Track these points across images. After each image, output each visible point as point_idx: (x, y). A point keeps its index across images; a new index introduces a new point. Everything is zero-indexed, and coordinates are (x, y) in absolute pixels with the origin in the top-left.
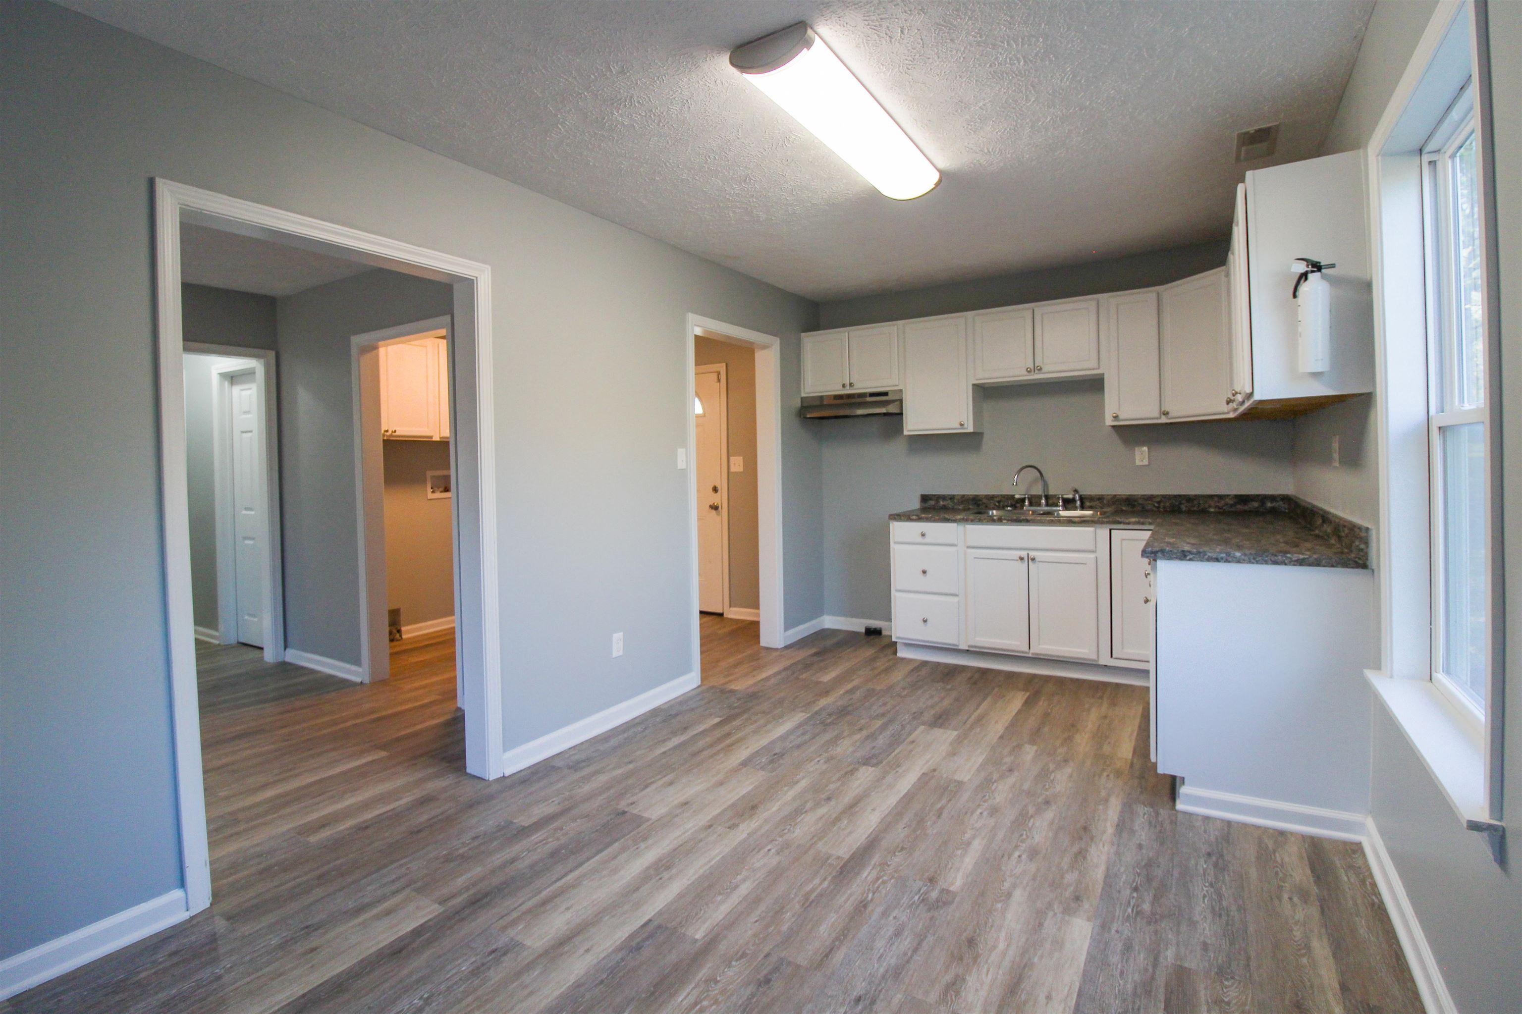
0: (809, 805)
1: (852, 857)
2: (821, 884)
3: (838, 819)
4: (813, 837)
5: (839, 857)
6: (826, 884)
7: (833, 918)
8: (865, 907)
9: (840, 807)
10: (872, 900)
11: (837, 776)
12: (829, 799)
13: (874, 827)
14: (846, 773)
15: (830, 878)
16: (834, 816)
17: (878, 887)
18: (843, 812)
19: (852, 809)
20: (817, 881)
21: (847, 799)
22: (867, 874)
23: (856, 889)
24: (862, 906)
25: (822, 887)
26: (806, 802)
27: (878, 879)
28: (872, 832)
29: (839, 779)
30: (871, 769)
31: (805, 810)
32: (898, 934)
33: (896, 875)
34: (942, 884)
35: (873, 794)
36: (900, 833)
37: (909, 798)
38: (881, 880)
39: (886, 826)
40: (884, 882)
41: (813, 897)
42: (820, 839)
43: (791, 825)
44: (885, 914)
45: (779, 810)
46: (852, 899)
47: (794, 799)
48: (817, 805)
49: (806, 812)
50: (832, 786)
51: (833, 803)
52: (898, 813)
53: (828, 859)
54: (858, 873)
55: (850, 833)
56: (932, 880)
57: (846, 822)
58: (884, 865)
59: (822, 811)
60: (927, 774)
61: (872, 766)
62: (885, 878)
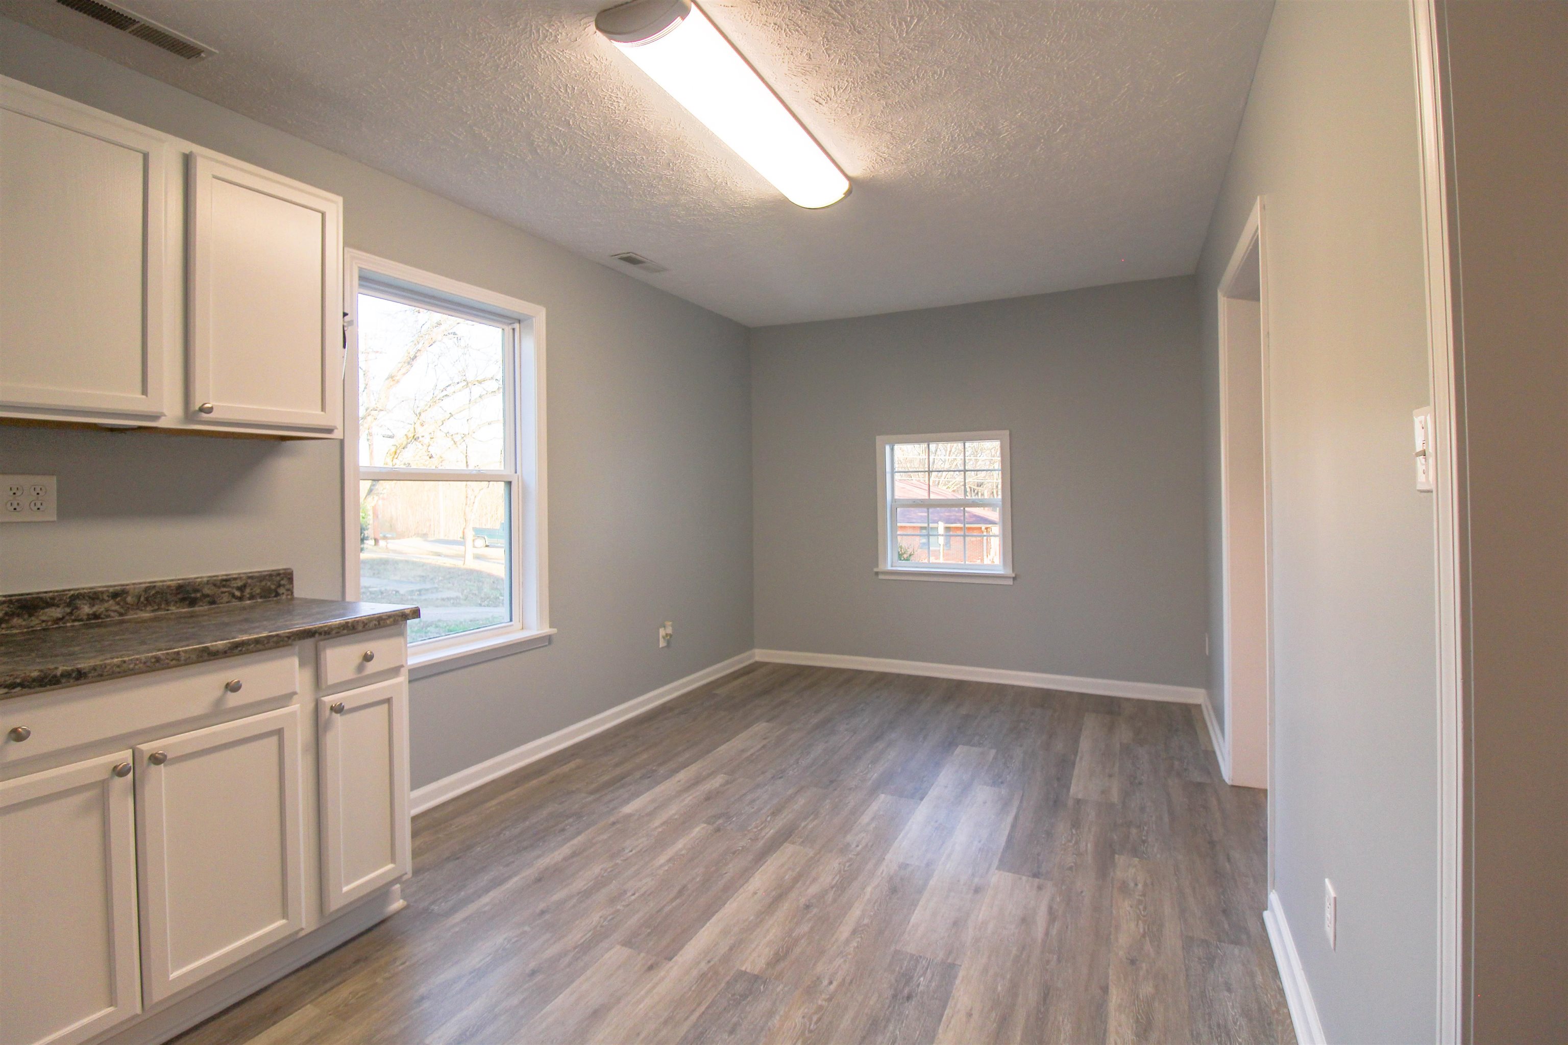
0: (830, 897)
1: (781, 844)
2: (807, 824)
3: (796, 880)
4: (818, 861)
5: (793, 844)
6: (803, 824)
7: (797, 807)
8: (773, 813)
9: (793, 895)
10: (768, 816)
11: (797, 950)
12: (807, 907)
13: (758, 873)
14: (784, 958)
15: (800, 829)
16: (798, 885)
17: (762, 824)
18: (790, 889)
19: (779, 895)
20: (810, 826)
21: (786, 907)
22: (770, 832)
23: (780, 822)
24: (775, 813)
25: (806, 823)
26: (835, 901)
27: (761, 829)
28: (760, 867)
29: (796, 941)
30: (747, 967)
31: (834, 889)
32: (754, 801)
33: (746, 832)
34: (711, 828)
35: (752, 918)
36: (732, 868)
37: (708, 913)
38: (759, 828)
39: (745, 874)
40: (756, 827)
41: (812, 817)
42: (812, 858)
43: (844, 871)
44: (760, 810)
45: (863, 889)
46: (783, 817)
47: (849, 905)
48: (822, 895)
49: (832, 888)
50: (805, 928)
51: (803, 901)
52: (730, 889)
53: (803, 842)
54: (777, 833)
55: (782, 865)
56: (718, 830)
57: (787, 877)
58: (755, 840)
59: (813, 889)
60: (666, 959)
61: (745, 973)
62: (755, 830)
